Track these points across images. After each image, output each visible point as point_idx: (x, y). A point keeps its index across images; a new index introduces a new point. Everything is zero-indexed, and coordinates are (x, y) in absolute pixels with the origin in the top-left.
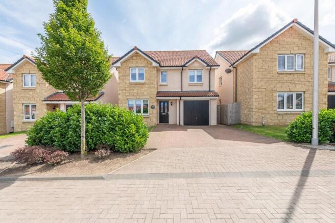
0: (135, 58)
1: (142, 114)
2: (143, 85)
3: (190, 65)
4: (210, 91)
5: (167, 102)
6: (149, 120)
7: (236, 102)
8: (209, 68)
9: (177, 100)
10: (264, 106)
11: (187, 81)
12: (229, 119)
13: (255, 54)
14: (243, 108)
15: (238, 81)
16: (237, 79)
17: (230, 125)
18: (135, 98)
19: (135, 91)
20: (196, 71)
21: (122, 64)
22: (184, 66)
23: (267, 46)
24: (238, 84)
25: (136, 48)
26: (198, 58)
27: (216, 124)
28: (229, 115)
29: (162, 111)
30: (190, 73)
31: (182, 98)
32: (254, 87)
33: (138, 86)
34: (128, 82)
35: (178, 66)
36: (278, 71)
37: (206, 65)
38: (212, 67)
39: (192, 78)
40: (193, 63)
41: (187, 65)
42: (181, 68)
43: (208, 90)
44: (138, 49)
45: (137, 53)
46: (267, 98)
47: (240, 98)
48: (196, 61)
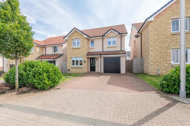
0: (75, 34)
1: (79, 66)
2: (79, 49)
3: (107, 35)
4: (121, 51)
5: (94, 58)
6: (82, 69)
7: (141, 57)
8: (120, 35)
9: (99, 57)
10: (159, 60)
11: (106, 45)
12: (135, 69)
13: (151, 22)
14: (145, 61)
15: (142, 43)
16: (142, 41)
17: (136, 74)
18: (75, 56)
19: (76, 52)
20: (112, 38)
21: (68, 38)
22: (104, 36)
23: (161, 14)
24: (142, 45)
25: (75, 28)
26: (113, 29)
27: (125, 73)
28: (134, 66)
29: (91, 64)
30: (108, 40)
31: (102, 56)
32: (150, 46)
33: (76, 49)
34: (71, 48)
35: (100, 36)
36: (172, 32)
37: (118, 34)
38: (122, 35)
39: (109, 43)
40: (110, 33)
41: (105, 35)
42: (102, 37)
43: (120, 50)
44: (76, 28)
45: (76, 31)
46: (162, 54)
47: (143, 55)
48: (112, 31)
